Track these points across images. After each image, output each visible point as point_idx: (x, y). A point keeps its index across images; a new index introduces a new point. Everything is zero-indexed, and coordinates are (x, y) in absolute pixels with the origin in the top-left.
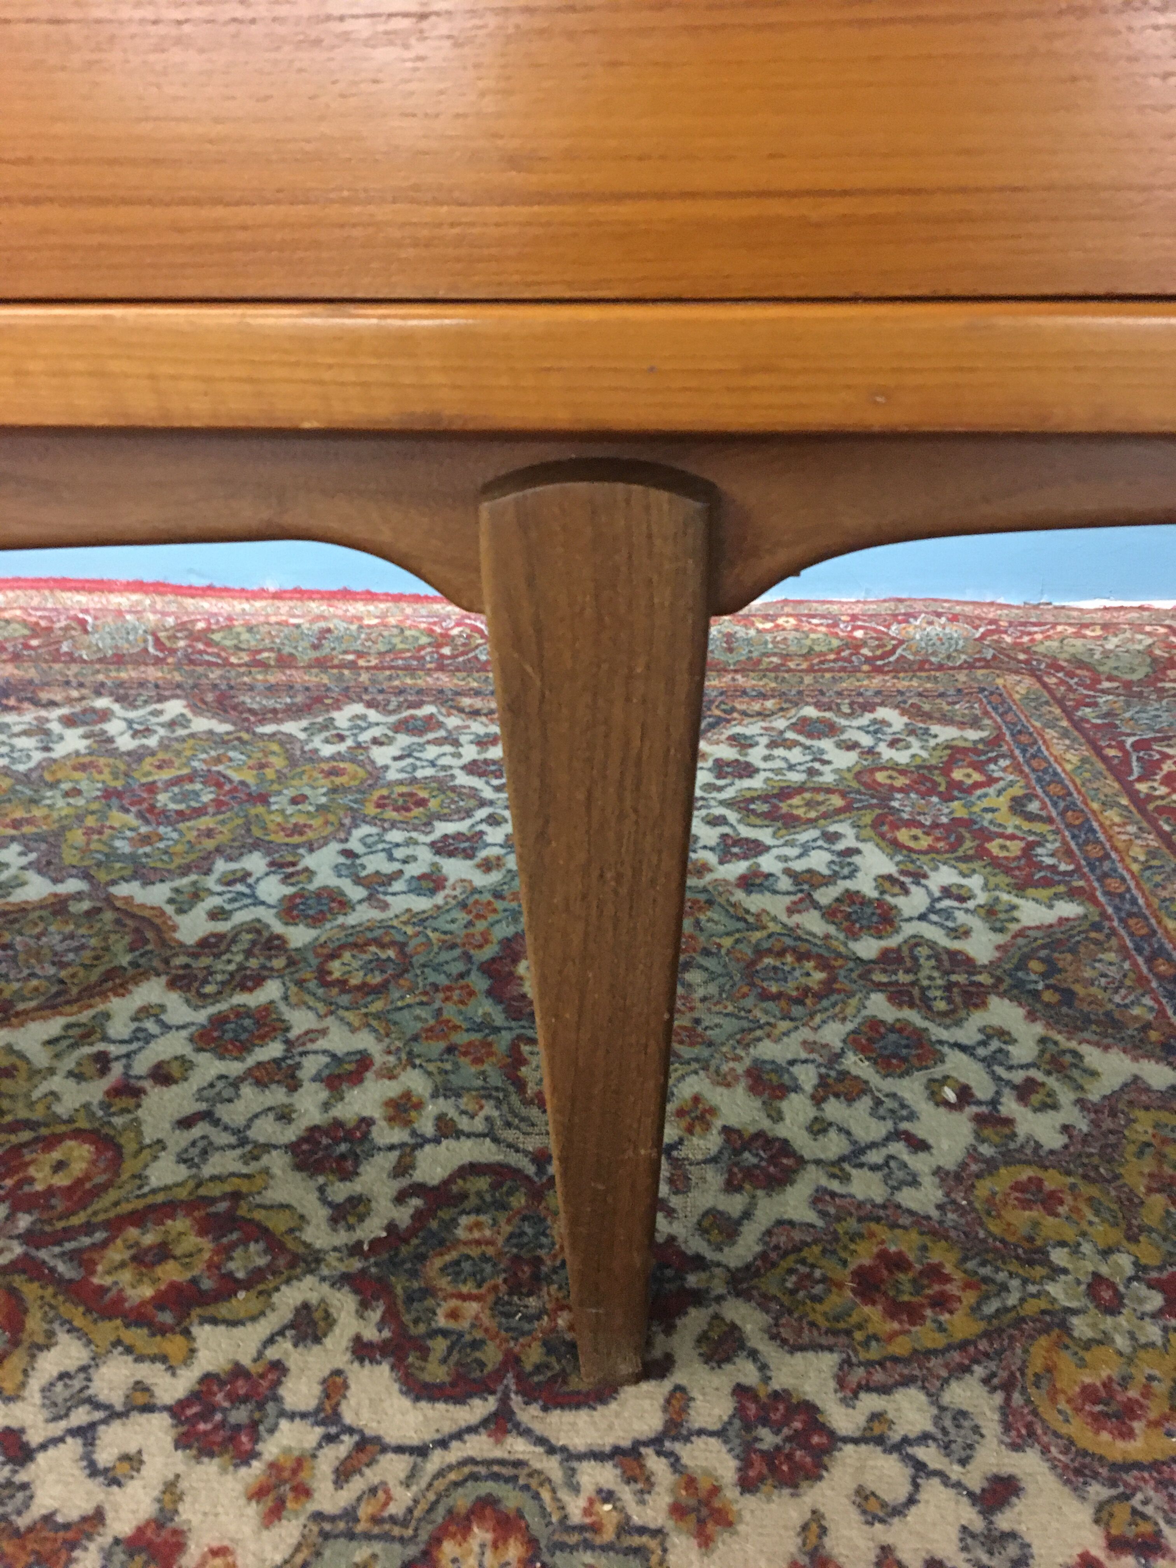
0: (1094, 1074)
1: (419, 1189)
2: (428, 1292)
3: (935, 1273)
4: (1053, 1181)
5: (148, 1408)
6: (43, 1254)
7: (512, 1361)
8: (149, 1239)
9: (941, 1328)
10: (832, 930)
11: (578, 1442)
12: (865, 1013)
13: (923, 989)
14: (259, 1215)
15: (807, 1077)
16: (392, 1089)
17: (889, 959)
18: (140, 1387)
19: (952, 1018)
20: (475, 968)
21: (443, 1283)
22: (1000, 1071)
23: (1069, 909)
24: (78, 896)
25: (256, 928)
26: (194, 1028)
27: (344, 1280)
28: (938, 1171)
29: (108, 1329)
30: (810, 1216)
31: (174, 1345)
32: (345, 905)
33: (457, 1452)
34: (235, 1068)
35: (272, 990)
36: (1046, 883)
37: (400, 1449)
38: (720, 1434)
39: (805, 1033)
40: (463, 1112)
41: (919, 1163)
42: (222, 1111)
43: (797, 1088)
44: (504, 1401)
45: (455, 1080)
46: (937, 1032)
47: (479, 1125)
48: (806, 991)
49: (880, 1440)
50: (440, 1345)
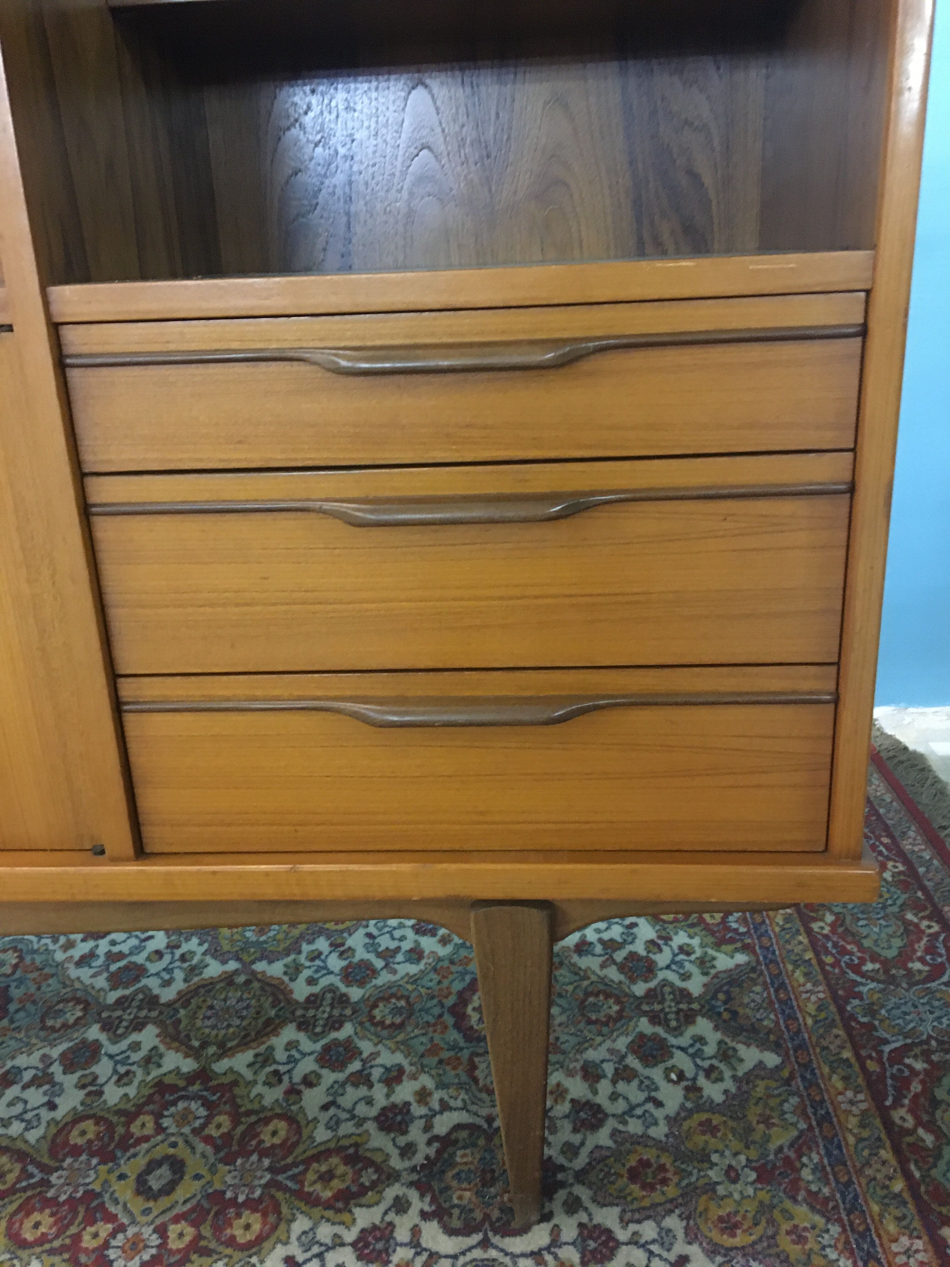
0: (741, 1060)
1: (436, 1138)
2: (448, 1188)
3: (662, 1168)
4: (716, 1120)
5: (343, 1245)
6: (280, 1178)
7: (487, 1217)
8: (324, 1168)
9: (663, 1193)
10: (622, 978)
11: (517, 1250)
12: (638, 1030)
13: (666, 1014)
14: (368, 1154)
15: (609, 1069)
16: (416, 1085)
17: (651, 995)
18: (336, 1236)
19: (677, 1031)
20: (446, 1010)
21: (454, 1183)
22: (699, 1061)
23: (741, 958)
24: (236, 972)
25: (331, 989)
26: (315, 1055)
27: (411, 1184)
28: (667, 1117)
29: (317, 1212)
30: (610, 1143)
31: (346, 1217)
32: (375, 972)
33: (469, 1257)
34: (341, 1076)
35: (347, 1030)
36: (732, 941)
37: (446, 1257)
38: (573, 1244)
39: (608, 1044)
40: (451, 1097)
41: (659, 1114)
42: (340, 1100)
43: (604, 1076)
44: (486, 1234)
45: (446, 1080)
46: (672, 1041)
47: (459, 1103)
48: (609, 1017)
49: (636, 1243)
50: (456, 1212)
